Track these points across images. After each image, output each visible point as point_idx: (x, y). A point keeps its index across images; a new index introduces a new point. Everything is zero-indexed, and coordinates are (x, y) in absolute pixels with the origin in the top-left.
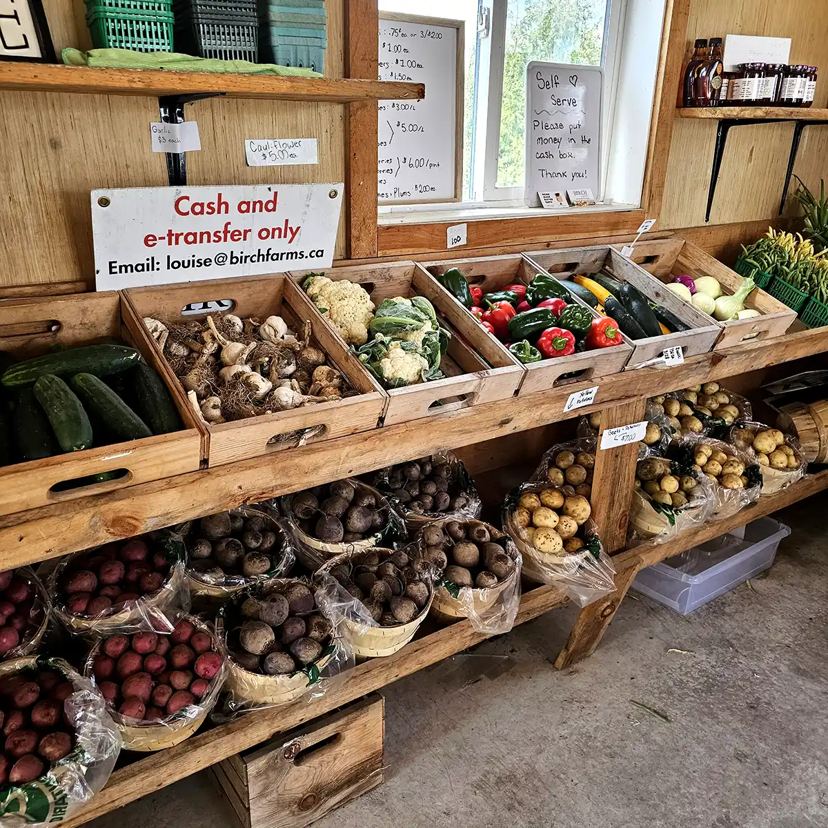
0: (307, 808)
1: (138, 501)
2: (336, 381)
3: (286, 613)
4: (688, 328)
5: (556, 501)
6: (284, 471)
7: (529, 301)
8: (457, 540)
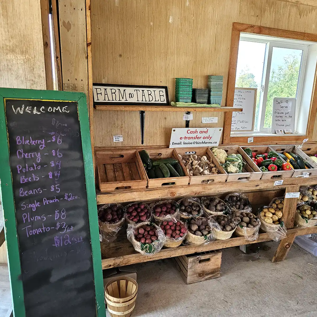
0: (201, 276)
1: (176, 189)
2: (217, 171)
3: (201, 223)
4: (313, 168)
5: (273, 211)
6: (204, 188)
7: (268, 157)
8: (244, 216)
